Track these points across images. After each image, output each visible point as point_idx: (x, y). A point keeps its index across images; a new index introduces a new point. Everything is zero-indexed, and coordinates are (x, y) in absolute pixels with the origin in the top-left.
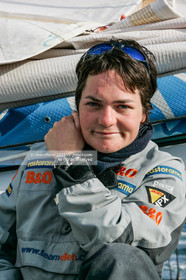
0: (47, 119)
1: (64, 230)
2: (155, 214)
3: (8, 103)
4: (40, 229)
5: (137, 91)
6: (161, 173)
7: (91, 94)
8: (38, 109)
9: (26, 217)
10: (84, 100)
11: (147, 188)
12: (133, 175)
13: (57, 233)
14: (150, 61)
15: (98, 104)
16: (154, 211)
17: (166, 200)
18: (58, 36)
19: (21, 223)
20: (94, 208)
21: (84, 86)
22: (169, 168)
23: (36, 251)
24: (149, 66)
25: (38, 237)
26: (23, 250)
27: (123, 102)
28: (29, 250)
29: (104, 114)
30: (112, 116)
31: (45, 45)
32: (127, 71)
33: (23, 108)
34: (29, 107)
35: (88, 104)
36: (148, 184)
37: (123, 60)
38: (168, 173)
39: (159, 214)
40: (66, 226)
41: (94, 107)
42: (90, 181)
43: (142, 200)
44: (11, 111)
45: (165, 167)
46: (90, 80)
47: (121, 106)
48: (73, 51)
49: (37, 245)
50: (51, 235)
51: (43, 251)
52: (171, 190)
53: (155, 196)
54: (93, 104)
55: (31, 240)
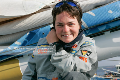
0: (44, 34)
1: (53, 70)
2: (85, 59)
3: (29, 30)
4: (44, 70)
5: (75, 18)
6: (86, 44)
7: (59, 22)
8: (40, 30)
9: (39, 66)
10: (56, 24)
11: (81, 50)
12: (76, 47)
13: (50, 71)
14: (78, 6)
15: (62, 25)
16: (84, 58)
17: (88, 54)
18: (44, 4)
19: (38, 68)
20: (63, 60)
21: (55, 19)
22: (88, 42)
23: (43, 78)
24: (78, 8)
25: (43, 73)
26: (39, 78)
27: (71, 22)
28: (41, 78)
29: (65, 28)
30: (68, 28)
31: (40, 7)
32: (70, 11)
33: (35, 31)
34: (37, 30)
35: (58, 25)
36: (81, 49)
37: (68, 7)
38: (88, 44)
39: (86, 58)
40: (54, 68)
41: (60, 26)
42: (62, 51)
43: (79, 55)
44: (30, 32)
45: (87, 42)
46: (58, 16)
47: (70, 24)
48: (50, 9)
49: (44, 76)
50: (48, 72)
51: (46, 78)
52: (90, 50)
53: (84, 53)
54: (60, 25)
55: (41, 74)
